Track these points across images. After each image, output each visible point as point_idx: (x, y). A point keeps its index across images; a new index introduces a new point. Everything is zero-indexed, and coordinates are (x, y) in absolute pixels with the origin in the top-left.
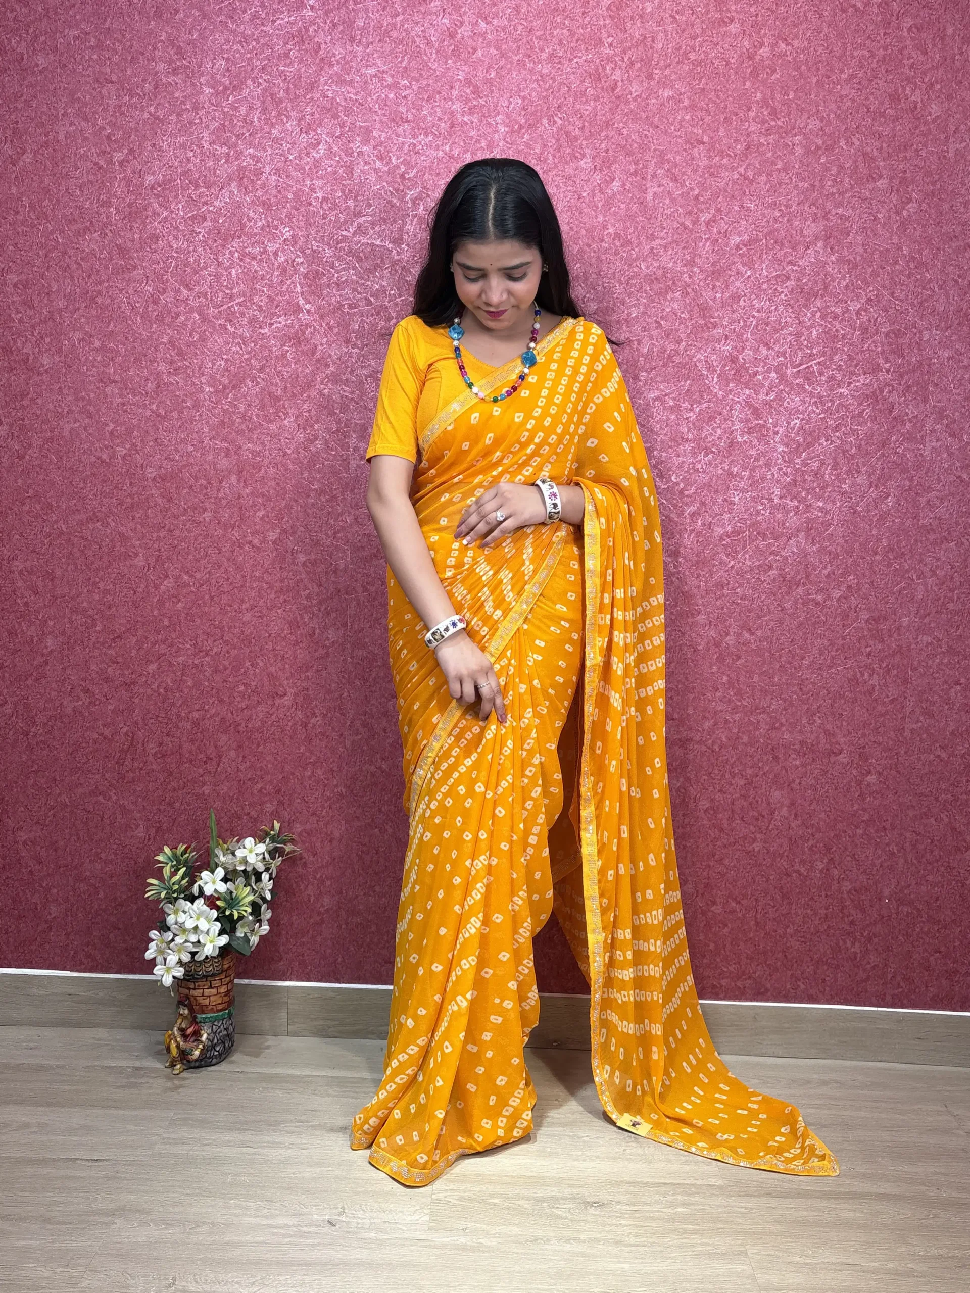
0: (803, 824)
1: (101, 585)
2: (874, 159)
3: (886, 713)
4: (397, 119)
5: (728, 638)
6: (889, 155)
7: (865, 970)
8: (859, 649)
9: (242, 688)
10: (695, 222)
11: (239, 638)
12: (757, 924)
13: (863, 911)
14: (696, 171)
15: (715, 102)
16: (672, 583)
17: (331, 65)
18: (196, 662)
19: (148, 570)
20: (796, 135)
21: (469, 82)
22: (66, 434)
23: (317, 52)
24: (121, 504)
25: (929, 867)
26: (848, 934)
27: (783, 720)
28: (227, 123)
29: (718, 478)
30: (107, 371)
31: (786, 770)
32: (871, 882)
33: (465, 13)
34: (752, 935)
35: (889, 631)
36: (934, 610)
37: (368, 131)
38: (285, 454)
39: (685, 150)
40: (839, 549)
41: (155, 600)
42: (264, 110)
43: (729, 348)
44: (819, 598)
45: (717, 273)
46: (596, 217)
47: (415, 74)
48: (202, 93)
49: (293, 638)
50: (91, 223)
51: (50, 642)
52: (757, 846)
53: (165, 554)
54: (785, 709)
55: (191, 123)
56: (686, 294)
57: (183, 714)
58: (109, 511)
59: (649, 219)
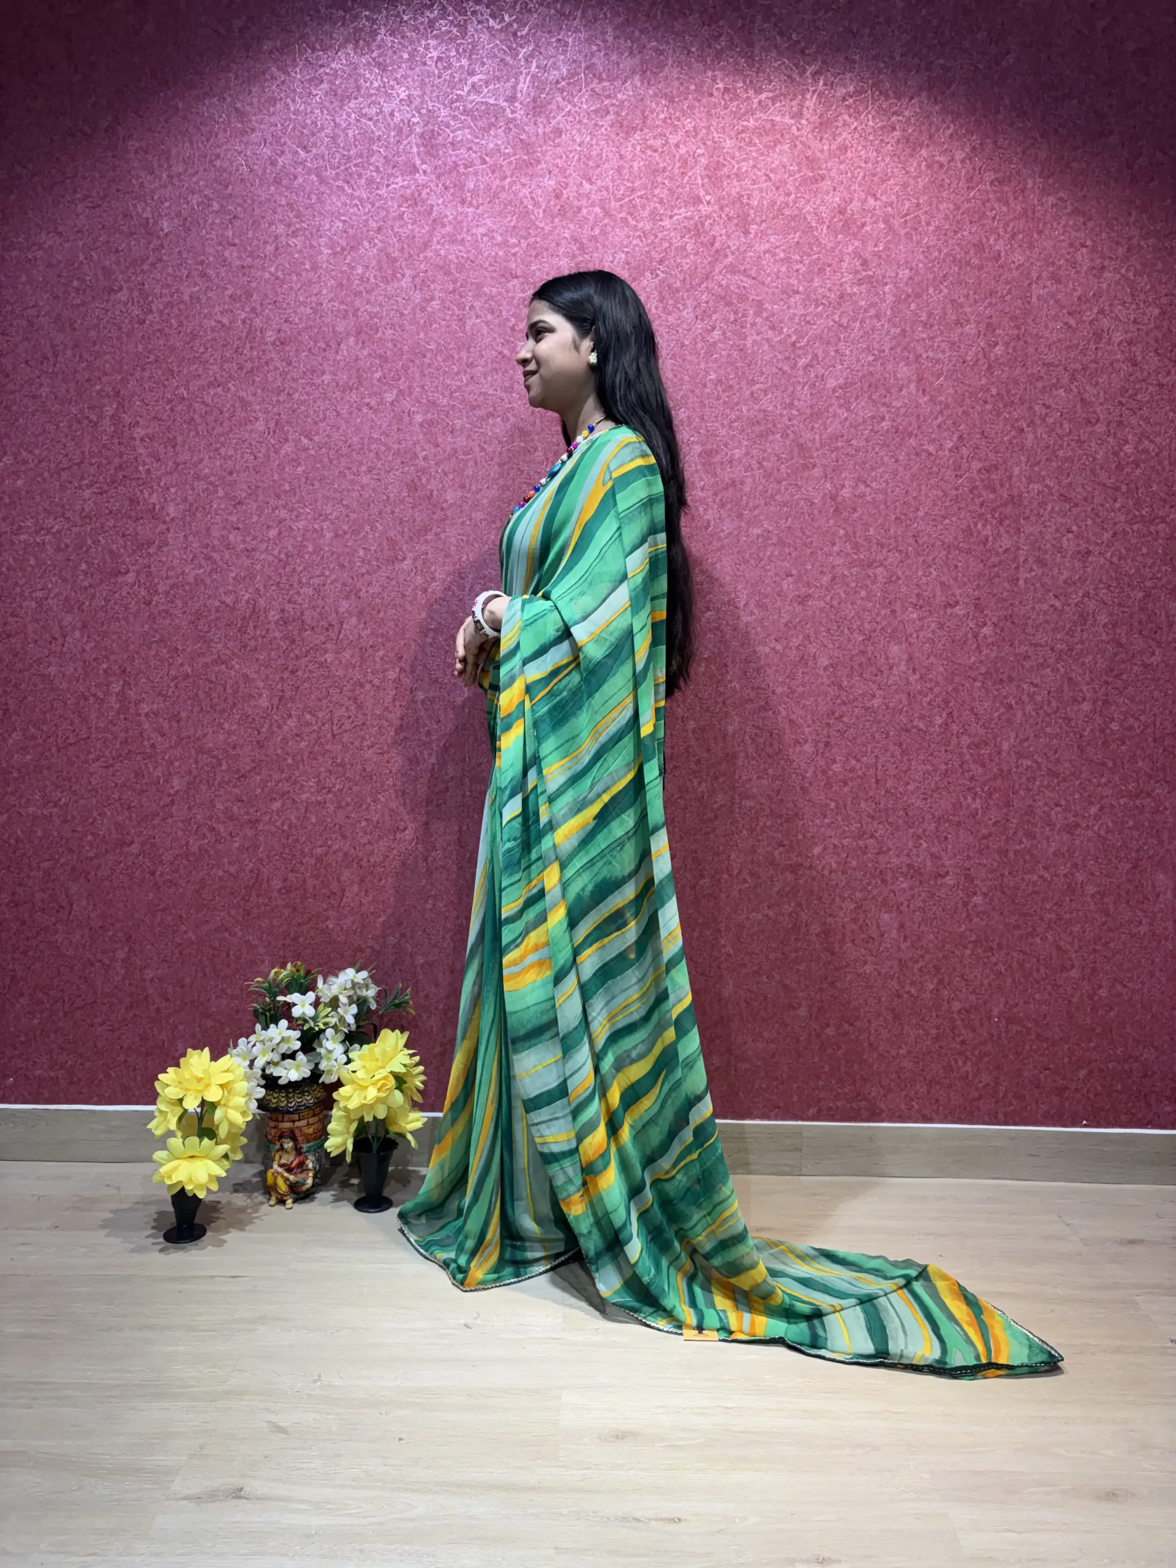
0: (913, 946)
1: (226, 726)
2: (961, 306)
3: (990, 835)
4: (507, 275)
5: (835, 765)
6: (976, 301)
7: (977, 1089)
8: (963, 773)
9: (364, 824)
10: (793, 367)
11: (361, 775)
12: (871, 1045)
13: (974, 1030)
14: (791, 319)
15: (809, 255)
16: (779, 712)
17: (443, 225)
18: (319, 798)
19: (272, 709)
20: (886, 284)
21: (575, 240)
22: (191, 579)
23: (430, 213)
24: (245, 647)
25: (1037, 986)
26: (961, 1053)
27: (890, 845)
28: (344, 282)
29: (822, 610)
30: (230, 518)
31: (895, 893)
32: (980, 1002)
33: (570, 175)
34: (865, 1056)
35: (990, 755)
36: (1032, 735)
37: (479, 286)
38: (404, 596)
39: (781, 300)
40: (940, 678)
41: (279, 739)
42: (380, 269)
43: (828, 486)
44: (921, 725)
45: (816, 415)
46: (699, 364)
47: (524, 233)
48: (321, 253)
49: (413, 773)
50: (215, 379)
51: (177, 783)
52: (868, 968)
53: (288, 694)
54: (892, 834)
55: (310, 282)
56: (785, 436)
57: (307, 850)
58: (234, 654)
59: (749, 365)
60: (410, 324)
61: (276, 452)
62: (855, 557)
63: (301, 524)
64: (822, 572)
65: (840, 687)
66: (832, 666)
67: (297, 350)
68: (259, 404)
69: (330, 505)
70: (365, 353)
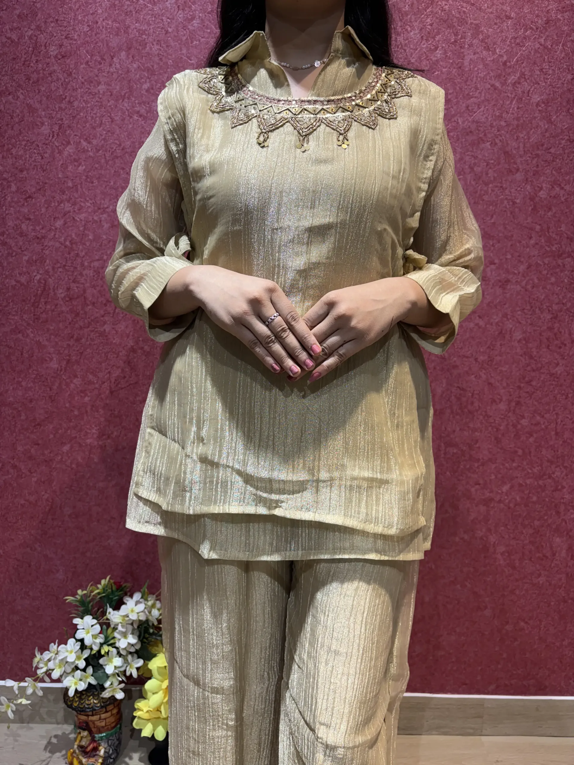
1: (24, 384)
5: (524, 420)
10: (504, 84)
12: (540, 638)
14: (504, 41)
16: (480, 377)
19: (61, 370)
24: (38, 319)
27: (564, 484)
29: (518, 293)
31: (566, 523)
34: (536, 647)
39: (496, 24)
41: (67, 395)
43: (529, 187)
45: (521, 127)
52: (542, 580)
53: (74, 358)
54: (567, 475)
56: (495, 144)
57: (91, 484)
58: (28, 324)
59: (466, 81)
60: (174, 40)
61: (60, 152)
62: (548, 249)
63: (83, 216)
64: (520, 261)
65: (531, 357)
66: (525, 339)
67: (76, 63)
68: (44, 111)
69: (107, 200)
70: (135, 66)
